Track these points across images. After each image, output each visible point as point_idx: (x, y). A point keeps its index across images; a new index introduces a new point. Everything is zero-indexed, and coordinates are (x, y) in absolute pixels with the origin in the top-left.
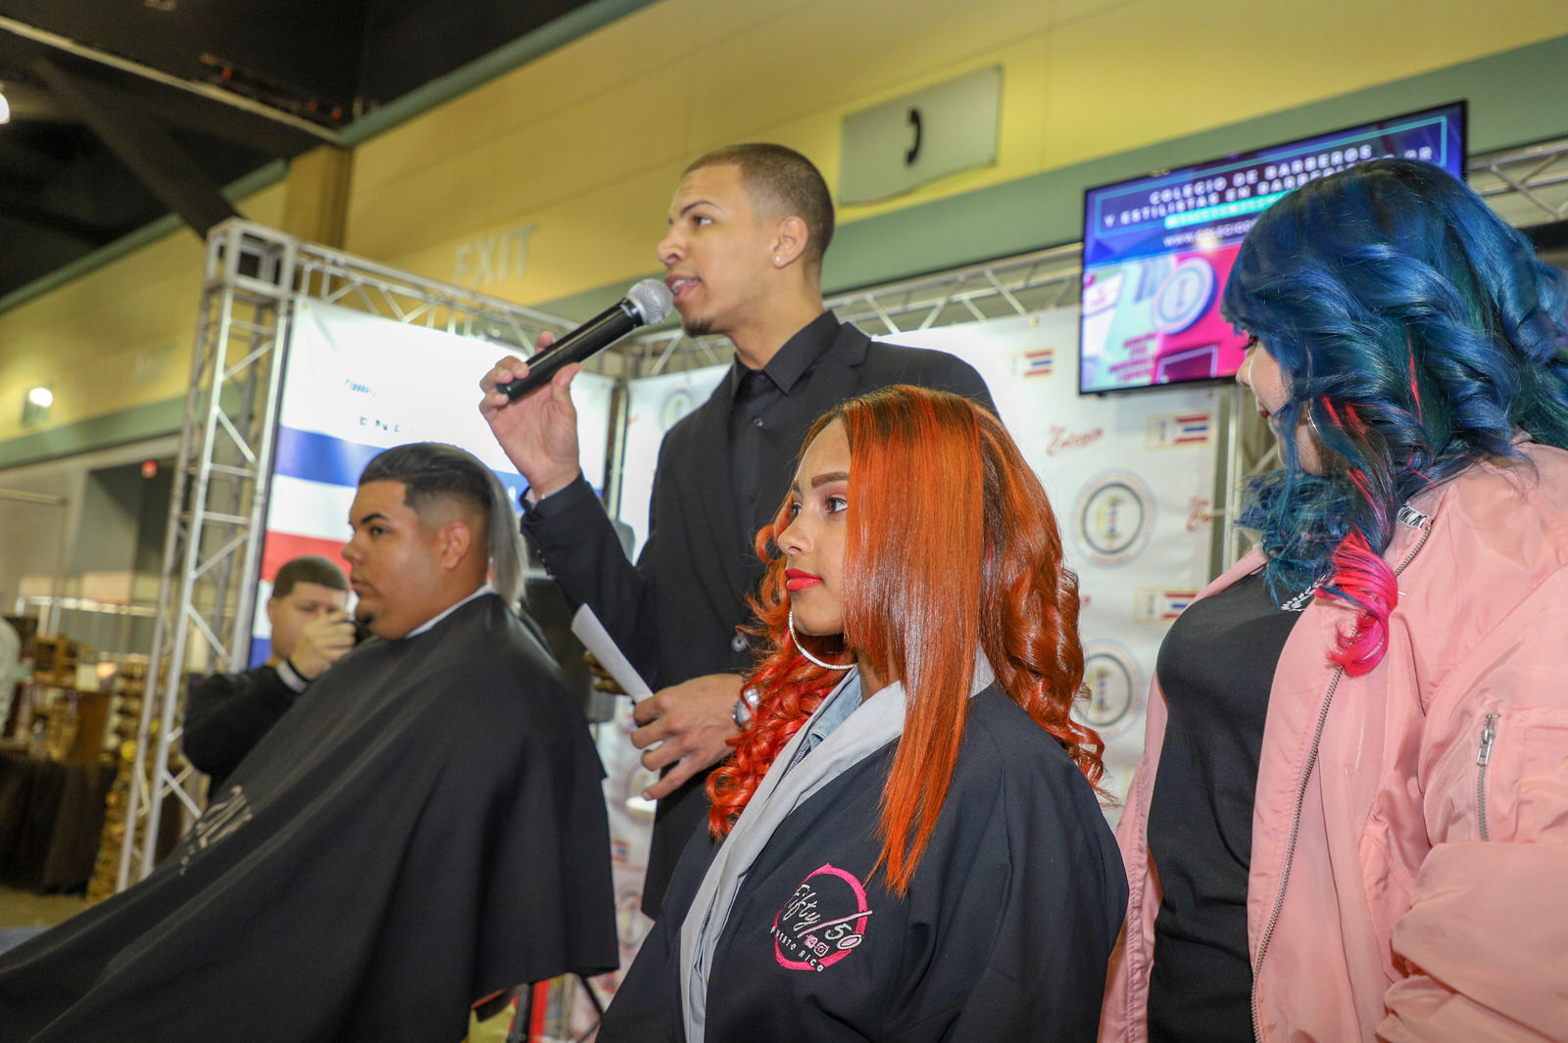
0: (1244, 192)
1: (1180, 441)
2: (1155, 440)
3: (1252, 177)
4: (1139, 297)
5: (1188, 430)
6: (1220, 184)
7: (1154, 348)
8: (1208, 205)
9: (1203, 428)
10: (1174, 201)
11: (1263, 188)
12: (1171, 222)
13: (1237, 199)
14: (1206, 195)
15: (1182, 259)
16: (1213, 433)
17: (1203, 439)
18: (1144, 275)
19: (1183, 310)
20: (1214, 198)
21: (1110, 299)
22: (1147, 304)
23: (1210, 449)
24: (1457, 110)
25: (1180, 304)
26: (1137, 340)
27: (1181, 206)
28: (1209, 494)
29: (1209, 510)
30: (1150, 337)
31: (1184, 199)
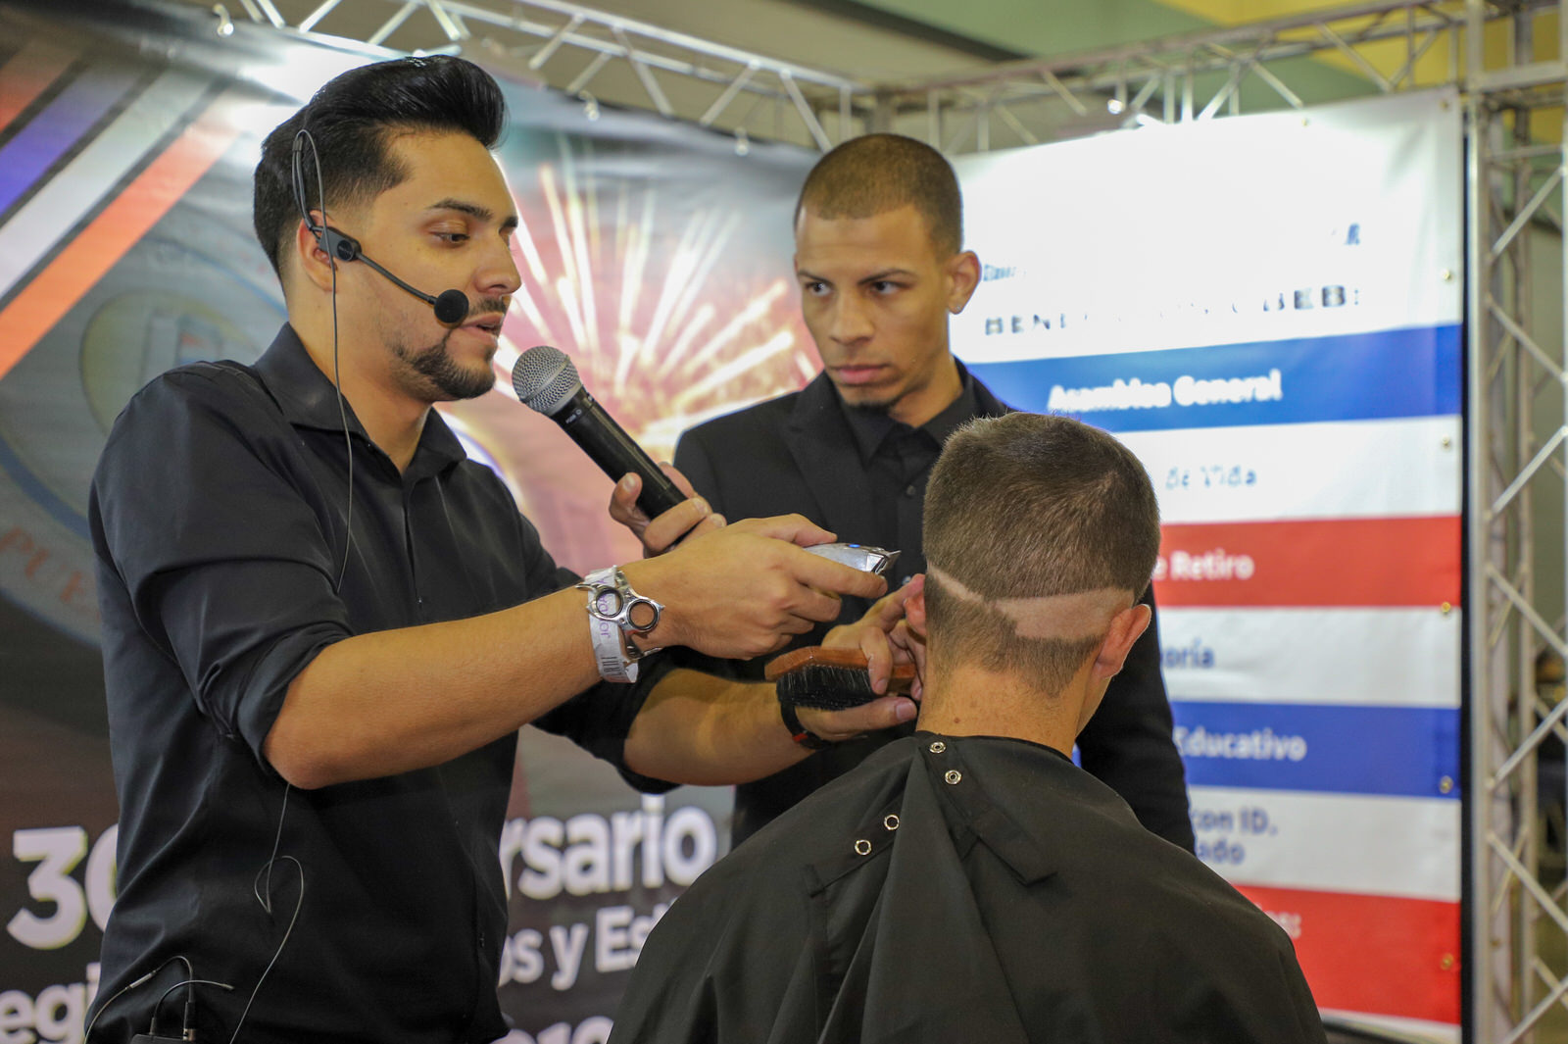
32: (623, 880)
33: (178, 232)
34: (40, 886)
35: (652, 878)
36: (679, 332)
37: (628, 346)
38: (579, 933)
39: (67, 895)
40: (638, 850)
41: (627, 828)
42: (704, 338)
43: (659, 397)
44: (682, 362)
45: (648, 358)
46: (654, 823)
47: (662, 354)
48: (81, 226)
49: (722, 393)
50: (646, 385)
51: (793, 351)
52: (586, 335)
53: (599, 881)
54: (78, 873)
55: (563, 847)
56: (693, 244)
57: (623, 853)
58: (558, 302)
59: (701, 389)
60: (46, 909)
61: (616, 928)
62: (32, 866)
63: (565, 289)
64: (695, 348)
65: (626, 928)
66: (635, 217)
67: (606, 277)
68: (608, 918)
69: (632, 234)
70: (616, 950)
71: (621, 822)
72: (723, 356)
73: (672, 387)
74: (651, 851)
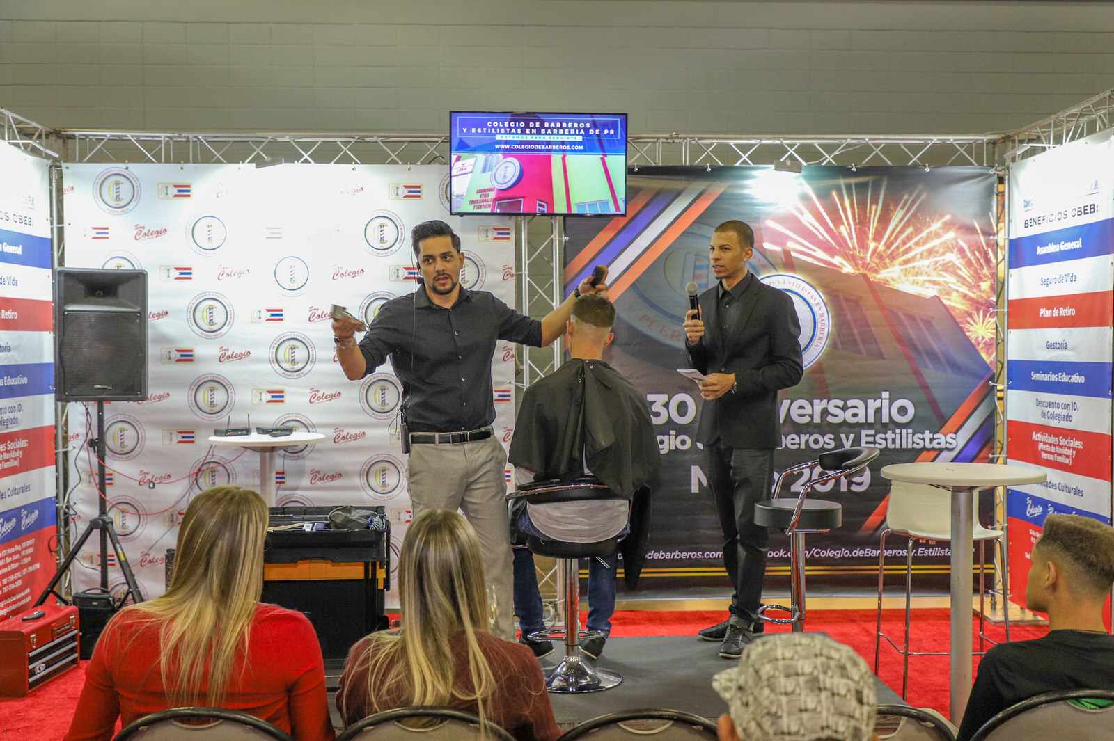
0: (534, 131)
1: (495, 238)
2: (483, 237)
3: (537, 125)
4: (483, 171)
5: (499, 234)
6: (522, 125)
7: (492, 195)
8: (517, 134)
9: (509, 234)
10: (498, 127)
11: (543, 131)
12: (498, 137)
13: (531, 134)
14: (516, 129)
15: (505, 157)
16: (512, 236)
17: (508, 238)
18: (486, 160)
19: (506, 180)
20: (519, 131)
21: (469, 169)
22: (488, 174)
23: (511, 244)
24: (624, 117)
25: (505, 177)
26: (484, 191)
27: (503, 131)
28: (512, 264)
29: (513, 272)
30: (491, 190)
31: (504, 127)
32: (871, 419)
33: (696, 231)
34: (655, 408)
35: (885, 419)
36: (896, 238)
37: (872, 245)
38: (852, 436)
39: (663, 411)
40: (878, 411)
41: (873, 405)
42: (909, 238)
43: (887, 261)
44: (898, 248)
45: (881, 247)
46: (886, 403)
47: (888, 246)
48: (663, 233)
49: (918, 257)
50: (881, 257)
51: (956, 239)
52: (853, 243)
53: (861, 419)
54: (666, 405)
55: (844, 408)
56: (902, 208)
57: (871, 412)
58: (840, 234)
59: (909, 256)
60: (657, 415)
61: (867, 436)
62: (654, 402)
63: (843, 229)
64: (904, 243)
65: (874, 436)
66: (875, 201)
67: (862, 222)
68: (864, 432)
69: (874, 207)
70: (867, 443)
71: (870, 402)
72: (917, 244)
73: (892, 257)
74: (885, 412)
